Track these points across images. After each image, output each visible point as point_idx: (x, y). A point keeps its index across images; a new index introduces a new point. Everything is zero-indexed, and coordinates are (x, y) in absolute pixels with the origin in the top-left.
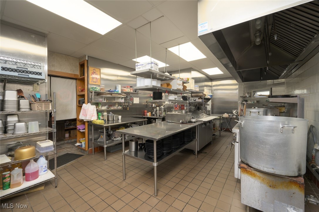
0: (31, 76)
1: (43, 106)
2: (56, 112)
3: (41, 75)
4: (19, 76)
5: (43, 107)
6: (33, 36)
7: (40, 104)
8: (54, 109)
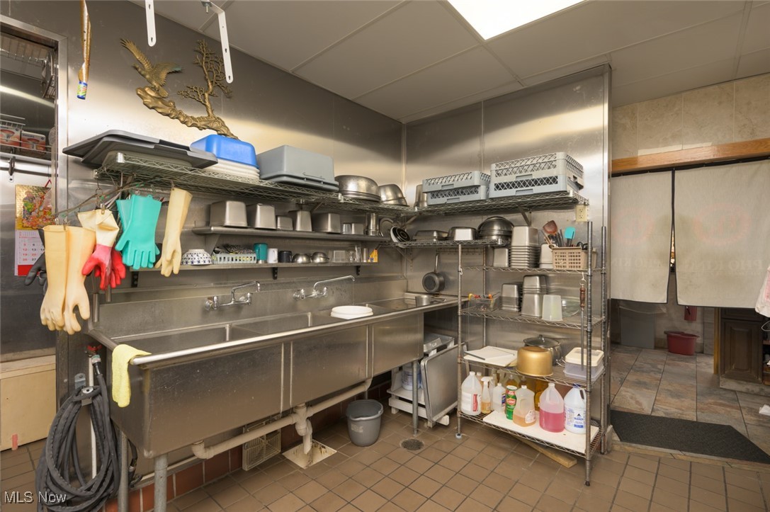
0: (537, 189)
1: (567, 258)
2: (591, 276)
3: (557, 183)
4: (518, 194)
5: (567, 262)
6: (578, 88)
7: (560, 255)
8: (588, 267)
